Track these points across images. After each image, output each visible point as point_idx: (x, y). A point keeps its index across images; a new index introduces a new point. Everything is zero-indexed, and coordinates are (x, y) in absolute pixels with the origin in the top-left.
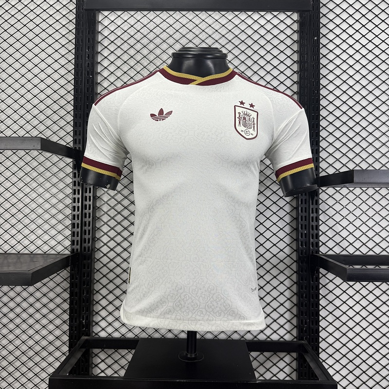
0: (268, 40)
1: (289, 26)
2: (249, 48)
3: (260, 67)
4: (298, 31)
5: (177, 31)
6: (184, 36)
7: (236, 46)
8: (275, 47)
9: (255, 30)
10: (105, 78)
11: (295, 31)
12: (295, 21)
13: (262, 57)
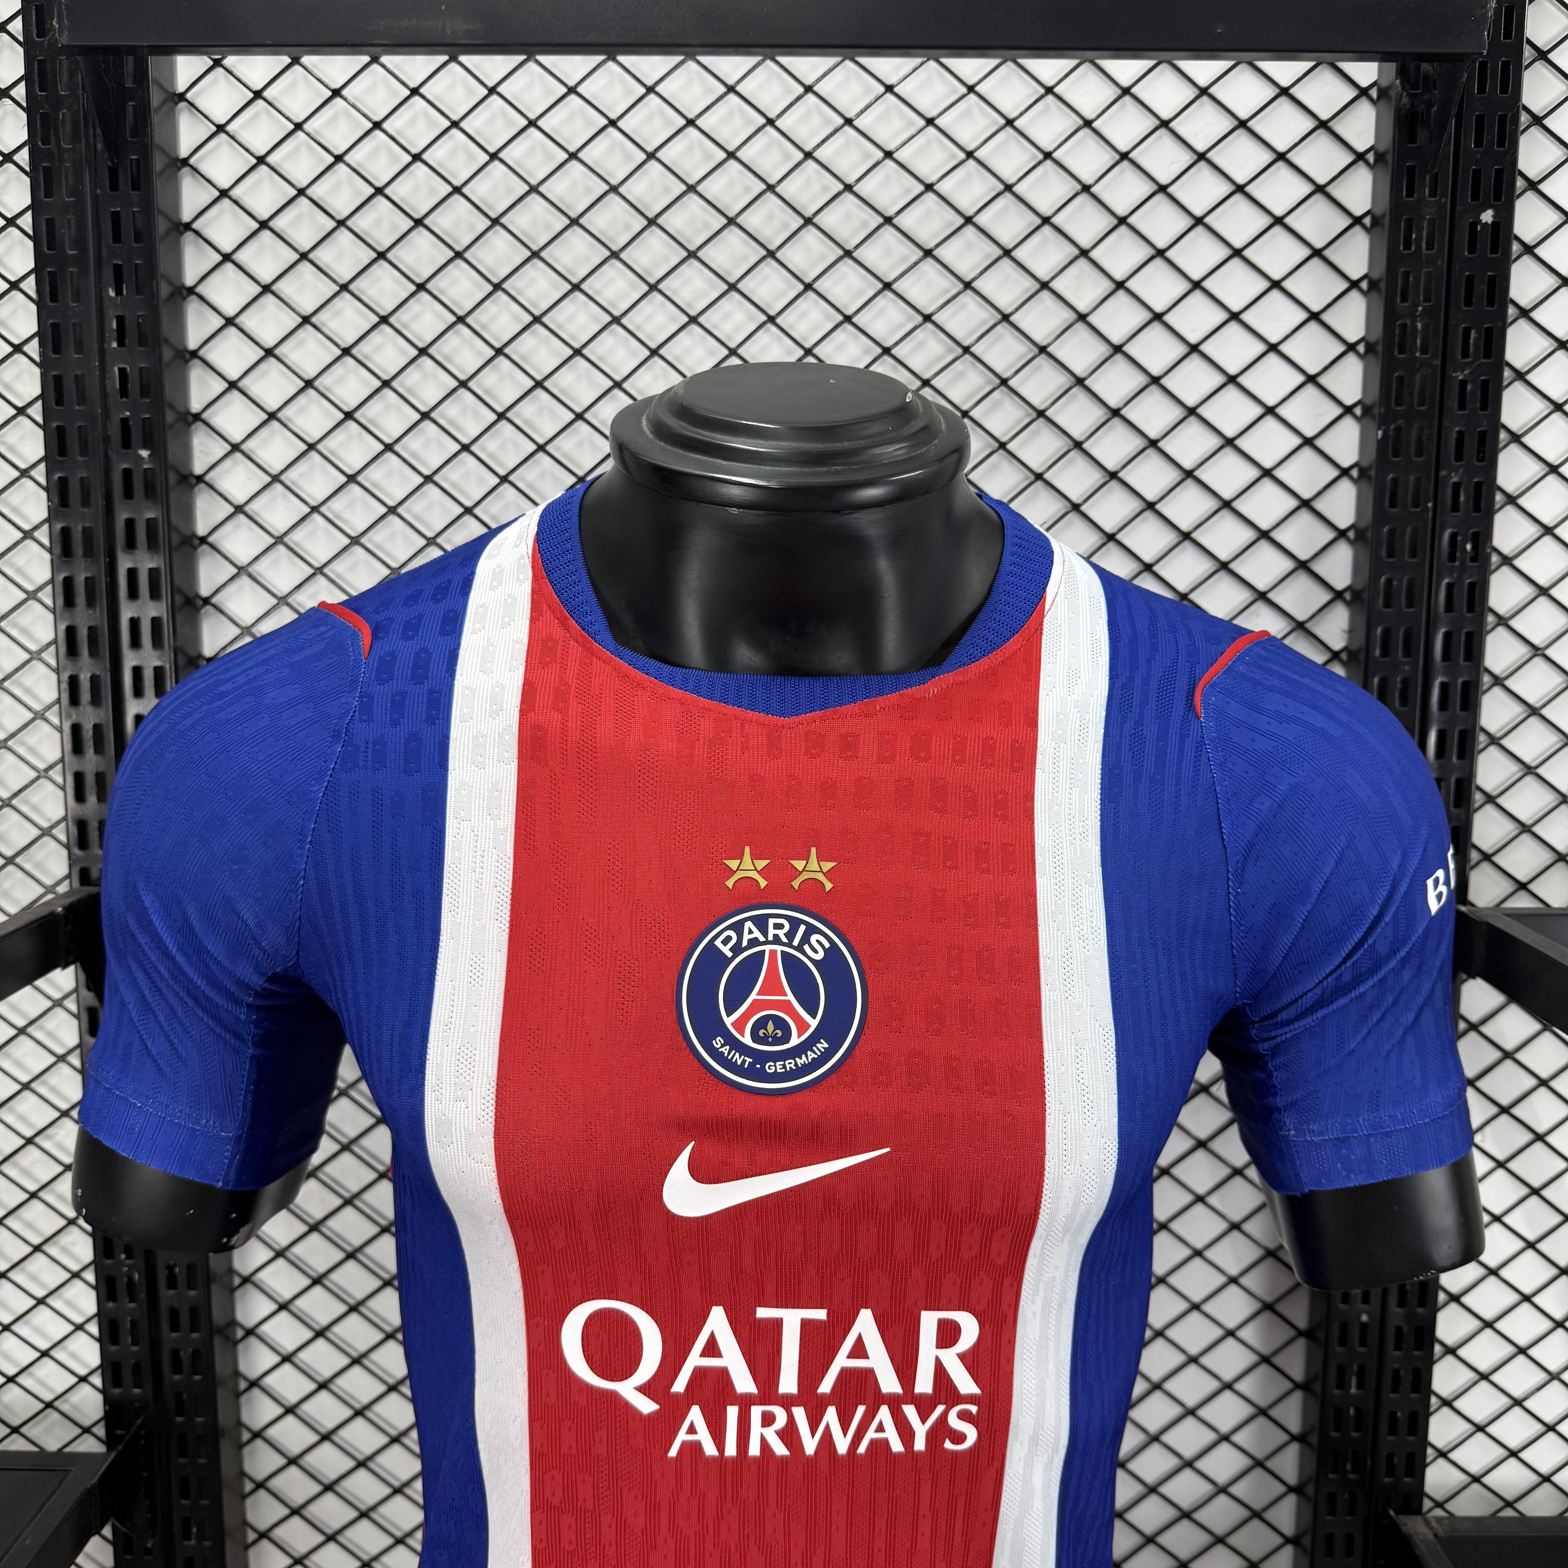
0: (1198, 212)
1: (1323, 125)
2: (1082, 263)
3: (1142, 380)
4: (1380, 157)
5: (651, 156)
6: (691, 189)
7: (1007, 253)
8: (1237, 253)
9: (1123, 147)
10: (236, 448)
11: (1360, 157)
12: (1363, 92)
13: (1158, 317)
